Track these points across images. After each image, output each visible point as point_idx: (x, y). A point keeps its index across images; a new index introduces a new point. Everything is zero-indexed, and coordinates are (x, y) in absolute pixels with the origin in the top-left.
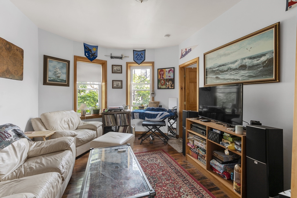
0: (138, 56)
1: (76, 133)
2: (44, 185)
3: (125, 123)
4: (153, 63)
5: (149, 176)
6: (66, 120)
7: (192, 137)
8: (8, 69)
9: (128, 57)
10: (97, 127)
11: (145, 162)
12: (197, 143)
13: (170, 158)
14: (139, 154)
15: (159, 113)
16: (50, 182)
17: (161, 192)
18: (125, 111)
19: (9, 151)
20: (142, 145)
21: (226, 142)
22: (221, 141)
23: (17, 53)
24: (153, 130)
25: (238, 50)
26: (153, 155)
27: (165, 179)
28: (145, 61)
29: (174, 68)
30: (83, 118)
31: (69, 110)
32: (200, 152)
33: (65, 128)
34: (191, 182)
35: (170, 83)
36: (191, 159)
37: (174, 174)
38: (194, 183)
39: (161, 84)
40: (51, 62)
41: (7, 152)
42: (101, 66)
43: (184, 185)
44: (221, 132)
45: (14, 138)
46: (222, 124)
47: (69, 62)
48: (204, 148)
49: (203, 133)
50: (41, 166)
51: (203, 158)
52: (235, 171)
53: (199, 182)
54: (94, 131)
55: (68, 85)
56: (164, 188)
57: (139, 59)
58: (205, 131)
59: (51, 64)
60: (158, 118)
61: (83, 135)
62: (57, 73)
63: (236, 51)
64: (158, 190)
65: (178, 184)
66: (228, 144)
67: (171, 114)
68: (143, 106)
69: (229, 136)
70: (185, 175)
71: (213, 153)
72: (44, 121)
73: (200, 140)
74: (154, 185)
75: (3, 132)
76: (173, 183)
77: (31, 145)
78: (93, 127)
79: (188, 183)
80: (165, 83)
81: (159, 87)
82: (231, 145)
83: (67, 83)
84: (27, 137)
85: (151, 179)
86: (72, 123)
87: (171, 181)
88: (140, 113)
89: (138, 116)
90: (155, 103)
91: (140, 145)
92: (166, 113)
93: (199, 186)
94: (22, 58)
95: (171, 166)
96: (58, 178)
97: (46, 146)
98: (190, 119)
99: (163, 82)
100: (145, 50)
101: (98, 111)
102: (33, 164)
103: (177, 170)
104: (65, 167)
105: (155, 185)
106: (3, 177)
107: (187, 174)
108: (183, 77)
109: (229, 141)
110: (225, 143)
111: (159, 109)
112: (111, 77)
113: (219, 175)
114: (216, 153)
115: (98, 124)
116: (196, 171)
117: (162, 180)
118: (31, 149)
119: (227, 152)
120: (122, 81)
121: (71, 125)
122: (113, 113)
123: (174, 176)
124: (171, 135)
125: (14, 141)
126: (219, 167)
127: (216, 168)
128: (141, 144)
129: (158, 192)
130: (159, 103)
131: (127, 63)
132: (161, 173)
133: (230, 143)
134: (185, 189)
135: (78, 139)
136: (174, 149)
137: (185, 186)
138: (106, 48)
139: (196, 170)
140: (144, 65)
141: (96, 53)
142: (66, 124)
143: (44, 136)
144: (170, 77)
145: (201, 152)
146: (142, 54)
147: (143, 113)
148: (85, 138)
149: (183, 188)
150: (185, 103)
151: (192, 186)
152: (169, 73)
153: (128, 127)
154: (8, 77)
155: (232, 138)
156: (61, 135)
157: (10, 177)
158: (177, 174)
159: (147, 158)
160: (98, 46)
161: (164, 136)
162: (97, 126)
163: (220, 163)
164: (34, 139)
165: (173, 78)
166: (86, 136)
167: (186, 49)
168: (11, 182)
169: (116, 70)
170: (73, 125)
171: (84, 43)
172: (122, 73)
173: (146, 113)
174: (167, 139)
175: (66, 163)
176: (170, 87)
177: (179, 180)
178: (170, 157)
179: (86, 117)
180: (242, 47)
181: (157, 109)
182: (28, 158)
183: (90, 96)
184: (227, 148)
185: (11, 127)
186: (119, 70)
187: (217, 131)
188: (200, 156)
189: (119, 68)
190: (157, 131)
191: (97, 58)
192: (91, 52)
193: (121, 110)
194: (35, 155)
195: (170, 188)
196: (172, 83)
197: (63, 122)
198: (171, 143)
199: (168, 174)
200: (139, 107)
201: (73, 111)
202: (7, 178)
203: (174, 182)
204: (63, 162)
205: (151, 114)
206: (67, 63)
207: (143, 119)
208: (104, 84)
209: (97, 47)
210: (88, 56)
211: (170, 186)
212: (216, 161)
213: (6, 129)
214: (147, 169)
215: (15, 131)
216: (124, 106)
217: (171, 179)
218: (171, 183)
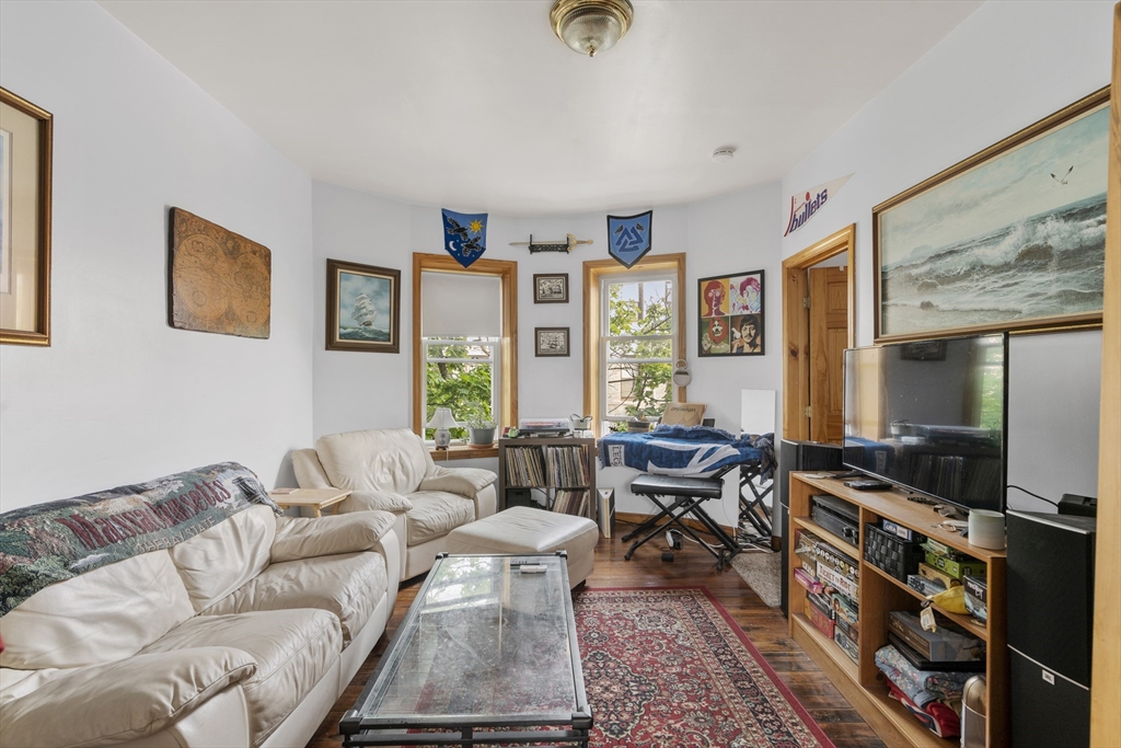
0: (626, 237)
1: (409, 503)
2: (288, 639)
3: (575, 481)
4: (681, 259)
5: (629, 672)
6: (384, 460)
7: (809, 549)
8: (230, 307)
9: (590, 242)
10: (478, 487)
11: (626, 624)
12: (828, 575)
13: (724, 622)
14: (610, 593)
15: (698, 449)
16: (305, 633)
17: (659, 734)
18: (576, 436)
19: (222, 536)
20: (631, 563)
21: (932, 578)
22: (915, 572)
23: (253, 261)
24: (677, 512)
25: (1015, 182)
26: (664, 602)
27: (686, 692)
28: (648, 254)
29: (762, 273)
30: (441, 455)
31: (398, 429)
32: (842, 611)
33: (381, 485)
34: (787, 721)
35: (745, 333)
36: (808, 635)
37: (723, 682)
38: (799, 728)
39: (710, 337)
40: (347, 279)
41: (217, 539)
42: (500, 279)
43: (754, 729)
44: (915, 534)
45: (237, 503)
46: (930, 503)
47: (397, 274)
48: (853, 597)
49: (849, 534)
50: (295, 587)
51: (852, 635)
52: (964, 705)
53: (820, 726)
54: (465, 500)
55: (395, 349)
56: (671, 721)
57: (627, 246)
58: (856, 524)
59: (349, 284)
60: (695, 467)
61: (433, 509)
62: (364, 310)
63: (1004, 190)
64: (650, 724)
65: (730, 719)
66: (943, 586)
67: (747, 455)
68: (645, 420)
69: (946, 552)
70: (771, 691)
71: (891, 622)
72: (323, 459)
73: (837, 561)
74: (640, 705)
75: (212, 485)
76: (713, 714)
77: (280, 527)
78: (464, 488)
79: (771, 722)
80: (726, 331)
81: (706, 348)
82: (950, 592)
83: (391, 343)
84: (270, 502)
85: (632, 684)
86: (403, 471)
87: (704, 704)
88: (629, 446)
89: (623, 454)
90: (689, 409)
91: (623, 563)
92: (725, 449)
93: (815, 742)
94: (266, 273)
95: (721, 651)
96: (331, 627)
97: (315, 535)
98: (805, 477)
99: (720, 328)
100: (651, 212)
101: (490, 433)
102: (278, 580)
103: (743, 669)
104: (356, 600)
105: (642, 709)
106: (205, 603)
107: (776, 690)
108: (802, 306)
109: (948, 575)
110: (930, 581)
111: (704, 431)
112: (532, 315)
113: (908, 714)
114: (900, 620)
115: (483, 476)
116: (820, 684)
117: (672, 694)
118: (281, 538)
119: (927, 620)
120: (568, 329)
121: (399, 474)
122: (533, 441)
123: (724, 687)
124: (752, 536)
125: (237, 512)
126: (912, 680)
127: (898, 684)
128: (627, 559)
129: (647, 735)
130: (703, 408)
131: (587, 266)
132: (674, 671)
133: (947, 581)
134: (755, 741)
135: (414, 520)
136: (750, 588)
137: (755, 732)
138: (515, 218)
139: (821, 679)
140: (646, 266)
141: (482, 238)
142: (385, 473)
143: (317, 505)
144: (746, 308)
145: (846, 609)
146: (640, 227)
147: (641, 446)
148: (437, 522)
149: (745, 737)
150: (810, 411)
151: (786, 738)
152: (742, 294)
153: (586, 494)
154: (231, 331)
155: (957, 565)
156: (365, 504)
157: (221, 608)
158: (736, 682)
159: (636, 611)
160: (486, 215)
161: (719, 538)
162: (478, 484)
163: (914, 665)
164: (299, 511)
165: (758, 311)
166: (438, 514)
167: (808, 196)
168: (217, 619)
169: (547, 292)
170: (408, 476)
171: (443, 210)
172: (567, 301)
173: (651, 446)
174: (732, 551)
175: (360, 588)
176: (747, 349)
177: (738, 707)
178: (727, 618)
179: (450, 452)
180: (1030, 170)
181: (693, 431)
182: (272, 562)
183: (469, 384)
184: (931, 602)
185: (232, 471)
186: (560, 293)
187: (899, 528)
188: (841, 627)
189: (558, 283)
190: (690, 516)
191: (482, 257)
192: (466, 235)
193: (562, 432)
194: (289, 557)
195: (696, 728)
196: (753, 333)
197: (377, 465)
198: (746, 566)
199: (699, 678)
200: (632, 424)
201: (410, 433)
202: (214, 608)
203: (717, 709)
204: (353, 587)
205: (669, 451)
206: (392, 278)
207: (641, 469)
208: (507, 340)
209: (483, 218)
210: (454, 249)
211: (697, 719)
212: (897, 654)
213: (220, 476)
214: (629, 647)
215: (240, 481)
216: (575, 418)
217: (708, 696)
218: (705, 710)
